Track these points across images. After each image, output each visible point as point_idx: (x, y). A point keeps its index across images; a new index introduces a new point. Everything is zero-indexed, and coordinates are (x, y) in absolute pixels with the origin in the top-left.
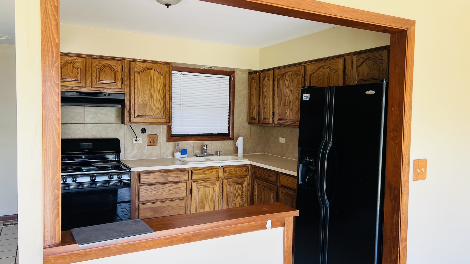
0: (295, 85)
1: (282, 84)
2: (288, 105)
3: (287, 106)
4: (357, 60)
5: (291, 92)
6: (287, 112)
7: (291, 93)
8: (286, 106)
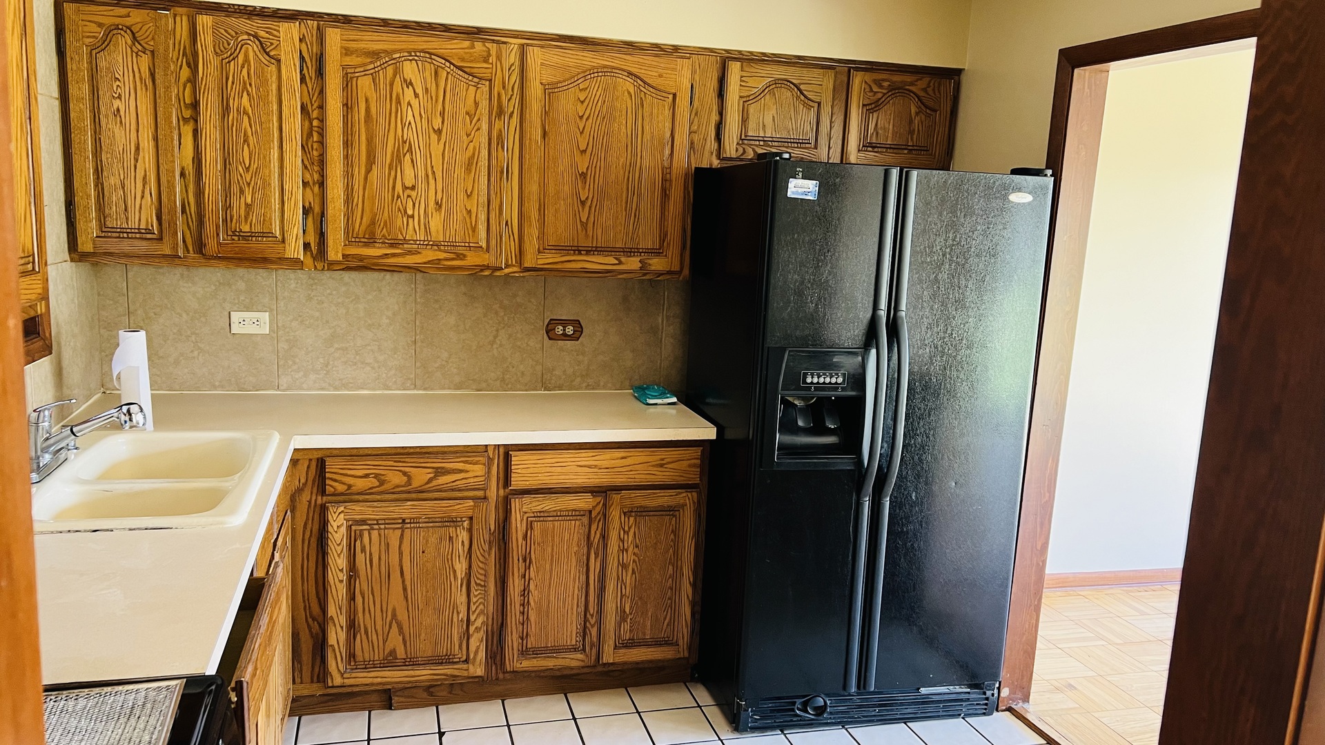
0: (463, 111)
1: (373, 96)
2: (421, 186)
3: (413, 188)
4: (742, 77)
5: (434, 137)
6: (410, 212)
7: (439, 140)
8: (405, 188)
